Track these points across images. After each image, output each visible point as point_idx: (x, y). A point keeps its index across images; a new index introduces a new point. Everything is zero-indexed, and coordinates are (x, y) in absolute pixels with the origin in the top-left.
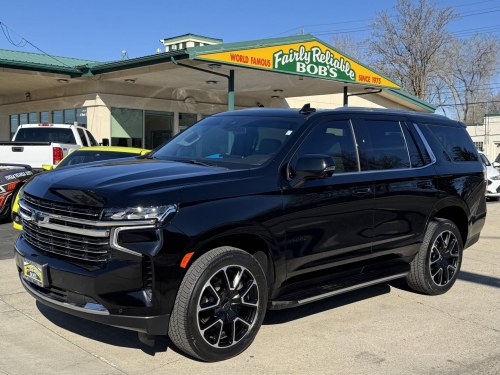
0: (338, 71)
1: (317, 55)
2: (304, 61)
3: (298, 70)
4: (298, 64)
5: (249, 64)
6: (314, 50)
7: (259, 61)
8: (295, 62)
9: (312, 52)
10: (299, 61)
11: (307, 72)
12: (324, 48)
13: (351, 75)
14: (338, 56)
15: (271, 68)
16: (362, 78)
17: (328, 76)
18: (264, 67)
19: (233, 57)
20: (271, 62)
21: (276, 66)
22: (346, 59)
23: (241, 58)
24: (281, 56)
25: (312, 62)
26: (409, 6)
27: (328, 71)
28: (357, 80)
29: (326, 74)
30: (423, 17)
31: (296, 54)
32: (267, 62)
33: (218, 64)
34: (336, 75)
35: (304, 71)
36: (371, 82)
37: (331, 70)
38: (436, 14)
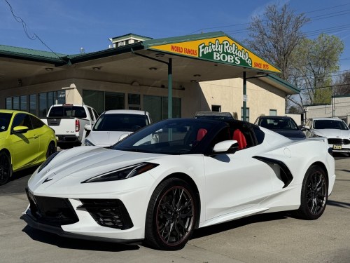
0: (241, 59)
1: (227, 47)
2: (218, 52)
3: (215, 58)
4: (215, 53)
5: (183, 53)
6: (225, 43)
7: (190, 51)
8: (213, 52)
9: (223, 45)
10: (215, 51)
11: (220, 60)
12: (231, 42)
13: (249, 62)
14: (240, 48)
15: (197, 56)
16: (257, 65)
17: (234, 63)
18: (193, 55)
19: (173, 48)
20: (197, 52)
21: (201, 55)
22: (246, 50)
23: (178, 49)
24: (203, 48)
25: (223, 52)
26: (275, 13)
27: (234, 59)
28: (253, 67)
29: (233, 61)
30: (285, 21)
31: (213, 46)
32: (194, 52)
33: (163, 53)
34: (239, 62)
35: (219, 59)
36: (262, 68)
37: (236, 59)
38: (293, 19)
